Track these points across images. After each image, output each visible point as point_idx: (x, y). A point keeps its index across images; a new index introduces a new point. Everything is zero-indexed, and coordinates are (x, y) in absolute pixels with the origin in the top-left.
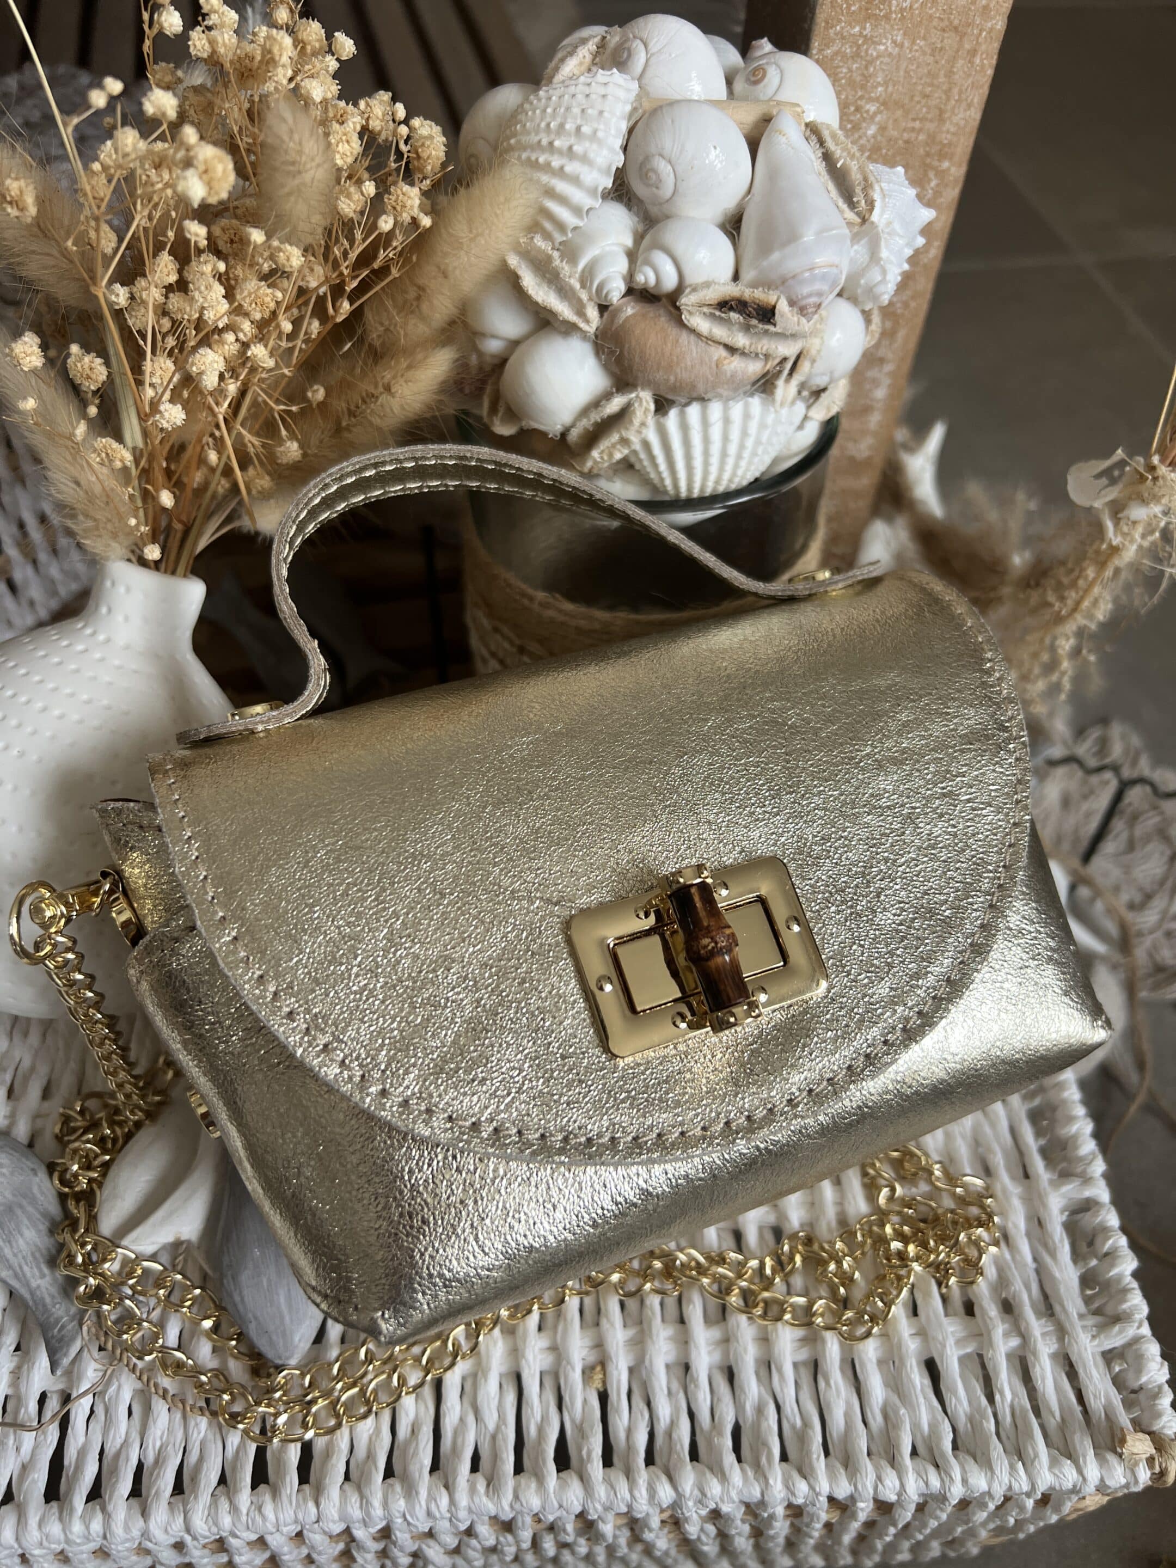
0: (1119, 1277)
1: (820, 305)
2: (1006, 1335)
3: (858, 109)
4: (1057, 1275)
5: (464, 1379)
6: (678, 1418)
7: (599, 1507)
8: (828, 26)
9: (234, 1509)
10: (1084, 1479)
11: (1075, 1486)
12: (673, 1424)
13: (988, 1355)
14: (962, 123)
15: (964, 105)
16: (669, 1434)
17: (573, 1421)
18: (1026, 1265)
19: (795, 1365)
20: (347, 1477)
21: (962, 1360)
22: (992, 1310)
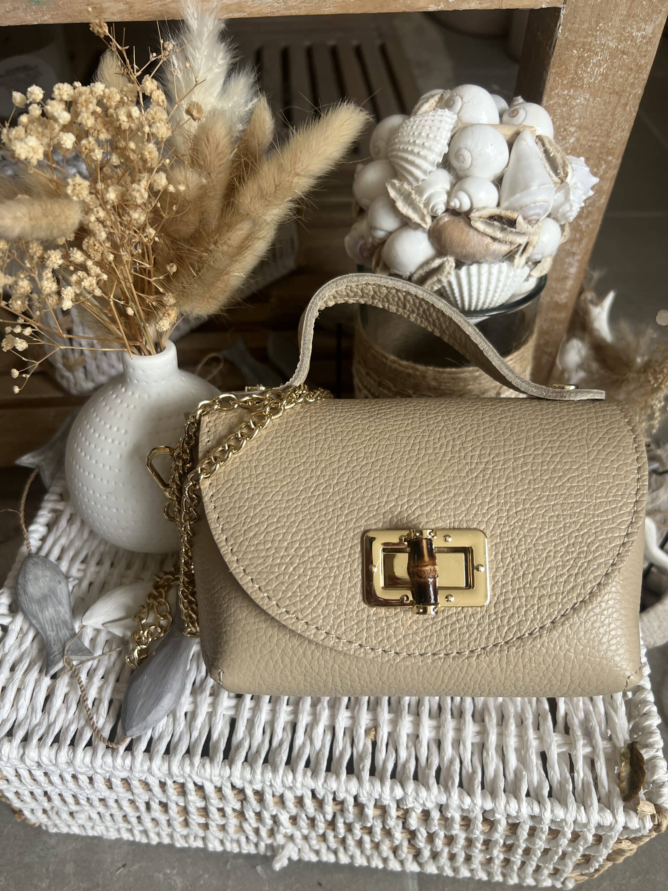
0: (650, 726)
1: (538, 220)
2: (584, 745)
3: (565, 130)
4: (617, 721)
5: (307, 725)
6: (410, 758)
7: (366, 795)
8: (552, 90)
9: (192, 764)
10: (616, 821)
11: (611, 824)
12: (407, 761)
13: (573, 754)
14: (619, 138)
15: (620, 130)
16: (404, 765)
17: (357, 752)
18: (600, 714)
19: (473, 744)
20: (246, 760)
21: (558, 754)
22: (579, 733)
